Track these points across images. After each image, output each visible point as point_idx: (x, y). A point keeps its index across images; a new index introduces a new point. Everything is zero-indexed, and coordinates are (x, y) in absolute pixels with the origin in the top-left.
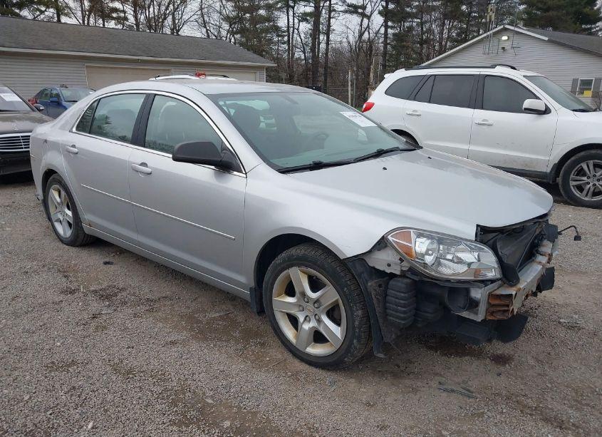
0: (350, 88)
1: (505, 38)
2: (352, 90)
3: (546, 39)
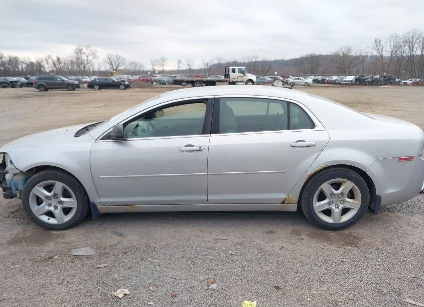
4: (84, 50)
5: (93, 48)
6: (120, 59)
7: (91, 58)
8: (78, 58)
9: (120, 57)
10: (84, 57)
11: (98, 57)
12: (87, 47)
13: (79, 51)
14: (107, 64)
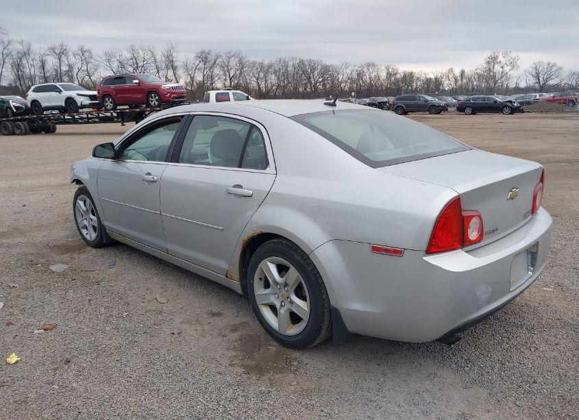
4: (501, 58)
5: (513, 55)
6: (554, 69)
7: (507, 69)
8: (490, 70)
9: (554, 65)
10: (497, 68)
11: (518, 67)
12: (505, 54)
13: (493, 60)
14: (530, 77)
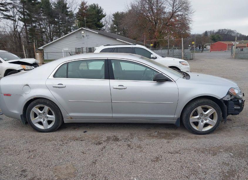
0: (24, 53)
1: (83, 32)
2: (26, 53)
3: (98, 33)
